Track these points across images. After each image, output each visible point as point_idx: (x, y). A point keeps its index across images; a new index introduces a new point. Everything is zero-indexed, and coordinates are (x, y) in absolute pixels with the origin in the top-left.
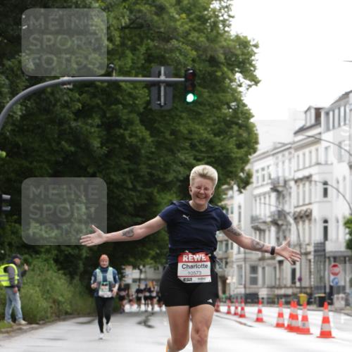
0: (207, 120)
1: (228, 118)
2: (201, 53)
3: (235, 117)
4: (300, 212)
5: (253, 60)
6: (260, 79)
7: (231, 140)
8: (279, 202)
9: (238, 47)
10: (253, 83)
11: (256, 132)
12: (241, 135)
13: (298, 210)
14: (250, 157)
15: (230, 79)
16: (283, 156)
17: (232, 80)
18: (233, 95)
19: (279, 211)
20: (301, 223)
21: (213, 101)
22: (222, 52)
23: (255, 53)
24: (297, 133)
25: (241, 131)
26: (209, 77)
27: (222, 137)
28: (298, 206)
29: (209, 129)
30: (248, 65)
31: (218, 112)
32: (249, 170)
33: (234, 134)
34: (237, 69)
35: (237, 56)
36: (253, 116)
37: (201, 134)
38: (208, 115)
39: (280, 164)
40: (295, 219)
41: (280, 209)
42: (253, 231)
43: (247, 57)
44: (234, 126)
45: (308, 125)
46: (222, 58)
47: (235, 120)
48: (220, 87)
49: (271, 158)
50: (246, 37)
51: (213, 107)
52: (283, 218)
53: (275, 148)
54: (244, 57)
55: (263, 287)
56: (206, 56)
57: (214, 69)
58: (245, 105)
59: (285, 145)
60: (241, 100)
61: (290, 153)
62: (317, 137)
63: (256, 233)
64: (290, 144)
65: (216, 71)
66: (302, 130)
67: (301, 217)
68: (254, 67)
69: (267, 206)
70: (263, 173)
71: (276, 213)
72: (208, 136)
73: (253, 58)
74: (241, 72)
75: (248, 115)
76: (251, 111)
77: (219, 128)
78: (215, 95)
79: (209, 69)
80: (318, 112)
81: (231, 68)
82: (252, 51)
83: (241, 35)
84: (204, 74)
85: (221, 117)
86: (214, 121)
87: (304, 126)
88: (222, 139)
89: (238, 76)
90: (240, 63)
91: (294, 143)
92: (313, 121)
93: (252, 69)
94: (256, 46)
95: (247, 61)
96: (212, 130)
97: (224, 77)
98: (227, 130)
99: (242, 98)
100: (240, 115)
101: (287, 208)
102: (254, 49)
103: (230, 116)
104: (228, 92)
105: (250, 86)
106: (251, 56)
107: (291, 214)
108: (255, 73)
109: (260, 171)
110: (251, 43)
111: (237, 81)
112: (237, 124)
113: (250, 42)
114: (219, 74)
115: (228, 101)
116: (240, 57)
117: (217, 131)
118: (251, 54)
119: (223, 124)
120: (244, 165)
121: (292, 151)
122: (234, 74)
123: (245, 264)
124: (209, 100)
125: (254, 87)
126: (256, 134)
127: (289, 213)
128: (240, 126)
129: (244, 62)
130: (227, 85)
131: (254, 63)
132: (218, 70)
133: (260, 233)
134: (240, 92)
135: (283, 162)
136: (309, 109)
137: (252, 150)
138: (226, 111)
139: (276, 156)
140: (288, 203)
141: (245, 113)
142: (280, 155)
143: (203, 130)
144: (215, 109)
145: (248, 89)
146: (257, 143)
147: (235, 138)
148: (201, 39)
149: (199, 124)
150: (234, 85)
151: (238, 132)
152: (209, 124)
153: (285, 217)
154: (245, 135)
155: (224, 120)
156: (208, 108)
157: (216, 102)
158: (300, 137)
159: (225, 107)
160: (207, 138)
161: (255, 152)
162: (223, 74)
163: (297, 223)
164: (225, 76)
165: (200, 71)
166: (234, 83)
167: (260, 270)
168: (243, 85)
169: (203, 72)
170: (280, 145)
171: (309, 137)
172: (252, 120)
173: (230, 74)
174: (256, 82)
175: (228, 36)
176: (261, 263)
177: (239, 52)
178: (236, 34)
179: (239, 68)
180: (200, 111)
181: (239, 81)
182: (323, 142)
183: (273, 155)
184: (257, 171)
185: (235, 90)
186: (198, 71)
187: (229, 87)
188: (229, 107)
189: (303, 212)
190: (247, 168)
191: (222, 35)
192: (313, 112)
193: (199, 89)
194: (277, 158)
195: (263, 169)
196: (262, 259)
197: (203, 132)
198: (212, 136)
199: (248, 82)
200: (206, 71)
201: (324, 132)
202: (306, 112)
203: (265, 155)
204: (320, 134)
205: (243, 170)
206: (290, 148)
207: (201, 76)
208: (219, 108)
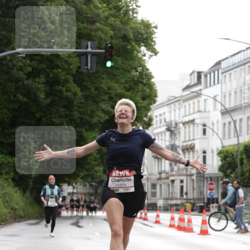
0: (121, 80)
1: (136, 79)
2: (117, 32)
3: (141, 78)
4: (187, 146)
5: (153, 38)
6: (158, 51)
7: (138, 94)
8: (172, 139)
9: (143, 28)
10: (153, 54)
11: (155, 88)
12: (145, 91)
13: (185, 144)
14: (151, 106)
15: (137, 51)
16: (175, 106)
17: (139, 52)
18: (139, 62)
19: (172, 145)
20: (187, 154)
21: (125, 66)
22: (131, 31)
23: (155, 33)
24: (184, 89)
25: (145, 88)
26: (122, 50)
27: (131, 92)
28: (185, 142)
29: (122, 86)
30: (150, 41)
31: (129, 74)
32: (151, 116)
33: (140, 90)
34: (142, 44)
35: (142, 34)
36: (153, 77)
37: (116, 90)
38: (122, 76)
39: (173, 112)
40: (183, 150)
41: (172, 144)
42: (153, 159)
43: (149, 35)
44: (140, 84)
45: (192, 83)
46: (131, 36)
47: (141, 80)
48: (130, 57)
49: (166, 107)
50: (148, 21)
51: (125, 70)
52: (174, 150)
53: (170, 100)
54: (147, 35)
55: (160, 199)
56: (120, 35)
57: (126, 43)
58: (147, 70)
59: (176, 98)
60: (146, 66)
61: (180, 104)
62: (199, 92)
63: (155, 161)
64: (180, 97)
65: (127, 45)
66: (188, 87)
67: (187, 149)
68: (154, 42)
69: (163, 142)
70: (161, 118)
71: (170, 146)
72: (122, 91)
73: (153, 36)
74: (145, 46)
75: (149, 77)
76: (152, 74)
77: (129, 85)
78: (126, 62)
79: (122, 44)
80: (199, 74)
81: (138, 43)
82: (153, 30)
83: (145, 20)
84: (119, 47)
85: (130, 78)
86: (126, 81)
87: (189, 84)
88: (132, 93)
89: (143, 49)
90: (144, 39)
91: (183, 96)
92: (196, 81)
93: (153, 43)
94: (156, 27)
95: (149, 38)
96: (124, 87)
97: (133, 50)
98: (135, 87)
99: (146, 65)
100: (144, 76)
101: (177, 143)
102: (154, 29)
103: (137, 77)
104: (136, 60)
105: (151, 56)
106: (152, 34)
107: (180, 147)
108: (155, 47)
109: (158, 116)
110: (153, 25)
111: (142, 52)
112: (142, 83)
113: (151, 24)
114: (129, 47)
115: (136, 66)
116: (144, 35)
117: (128, 88)
118: (152, 33)
119: (132, 82)
120: (147, 112)
121: (181, 102)
122: (140, 47)
123: (148, 182)
124: (123, 65)
125: (154, 56)
126: (156, 90)
127: (178, 146)
128: (145, 85)
129: (147, 39)
130: (135, 55)
131: (154, 39)
132: (129, 44)
133: (158, 161)
134: (145, 60)
135: (175, 110)
136: (193, 72)
137: (152, 102)
138: (135, 74)
139: (170, 106)
140: (178, 139)
141: (148, 76)
142: (172, 105)
143: (118, 87)
144: (126, 72)
145: (150, 58)
146: (156, 96)
147: (140, 93)
148: (116, 22)
149: (115, 83)
150: (140, 55)
151: (143, 88)
152: (122, 83)
153: (176, 149)
154: (148, 91)
155: (133, 80)
156: (122, 71)
157: (127, 67)
158: (187, 92)
159: (134, 71)
160: (120, 92)
161: (155, 103)
162: (132, 47)
163: (184, 153)
164: (134, 48)
165: (116, 45)
166: (140, 54)
167: (158, 187)
168: (147, 55)
169: (118, 46)
170: (172, 98)
171: (193, 92)
172: (153, 80)
173: (137, 47)
174: (156, 53)
175: (136, 20)
176: (159, 181)
177: (143, 32)
178: (141, 19)
179: (143, 43)
180: (116, 73)
181: (144, 52)
182: (202, 96)
183: (168, 105)
184: (156, 117)
185: (141, 59)
186: (114, 45)
187: (137, 56)
188: (137, 71)
189: (188, 146)
190: (149, 114)
191: (131, 19)
192: (196, 74)
193: (115, 57)
194: (170, 107)
195: (160, 115)
196: (160, 179)
197: (118, 88)
198: (124, 91)
199: (150, 53)
200: (120, 45)
201: (203, 89)
202: (191, 75)
203: (162, 105)
204: (201, 90)
205: (146, 116)
206: (179, 100)
207: (117, 49)
208: (129, 72)
